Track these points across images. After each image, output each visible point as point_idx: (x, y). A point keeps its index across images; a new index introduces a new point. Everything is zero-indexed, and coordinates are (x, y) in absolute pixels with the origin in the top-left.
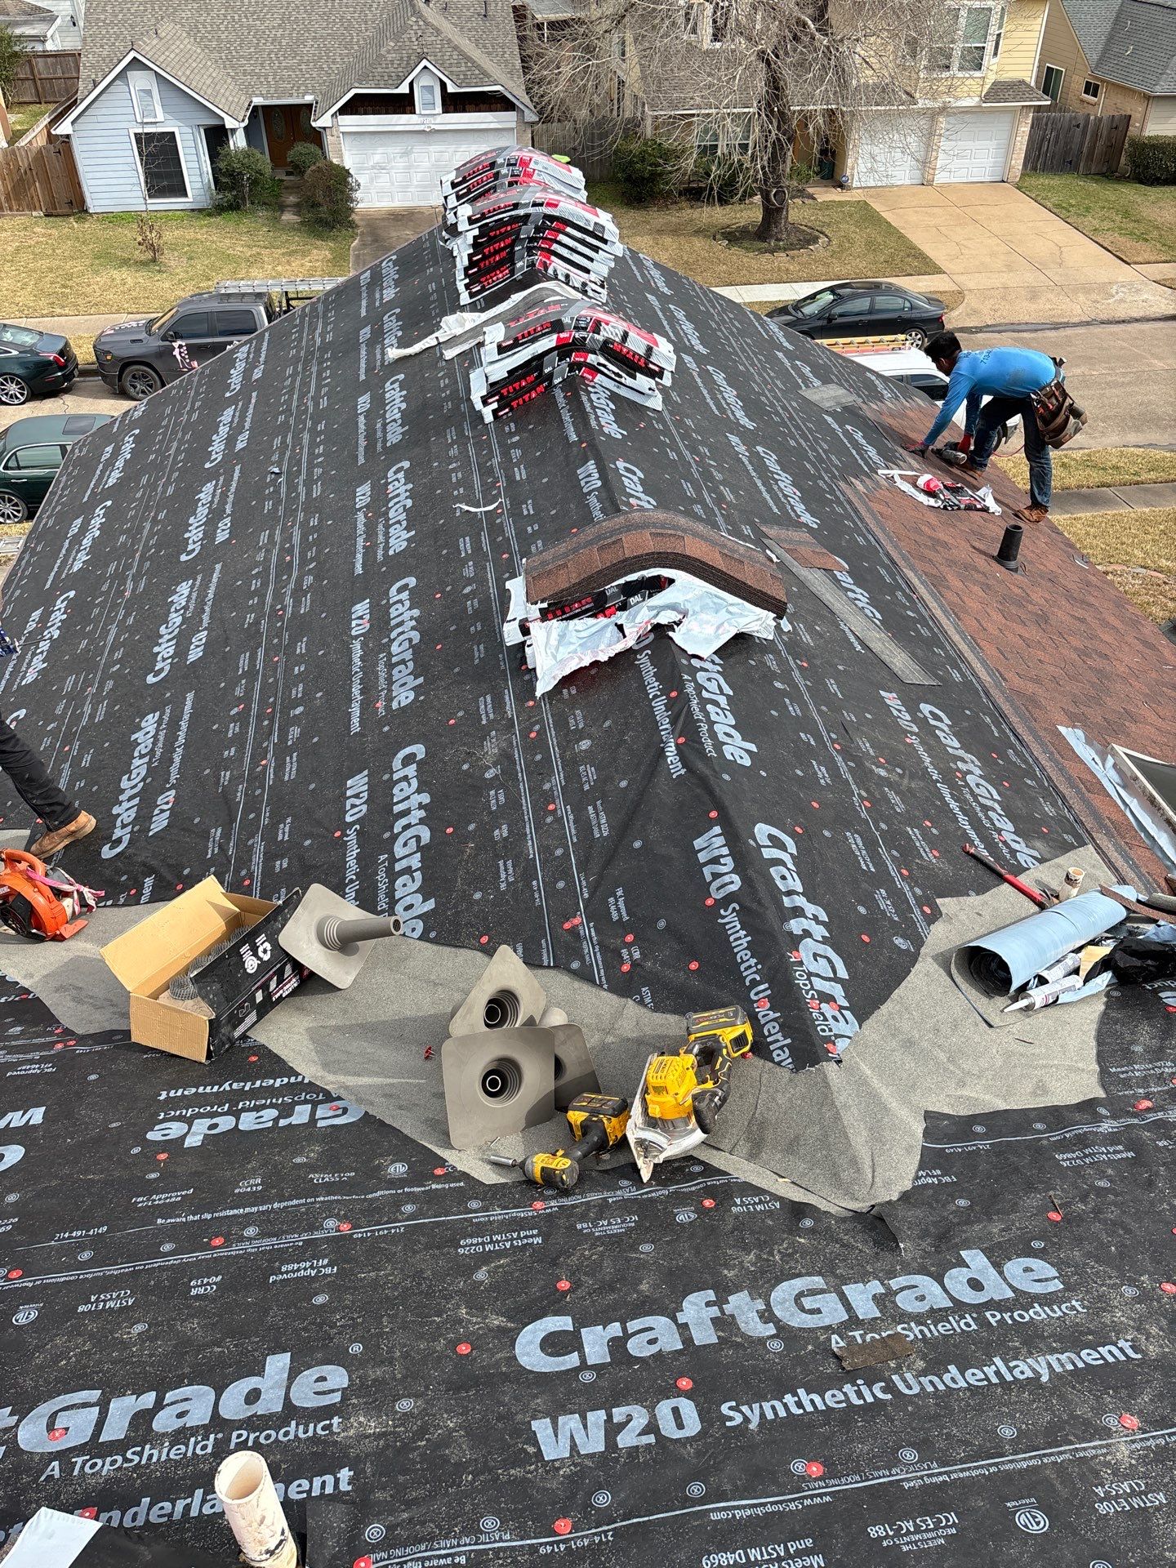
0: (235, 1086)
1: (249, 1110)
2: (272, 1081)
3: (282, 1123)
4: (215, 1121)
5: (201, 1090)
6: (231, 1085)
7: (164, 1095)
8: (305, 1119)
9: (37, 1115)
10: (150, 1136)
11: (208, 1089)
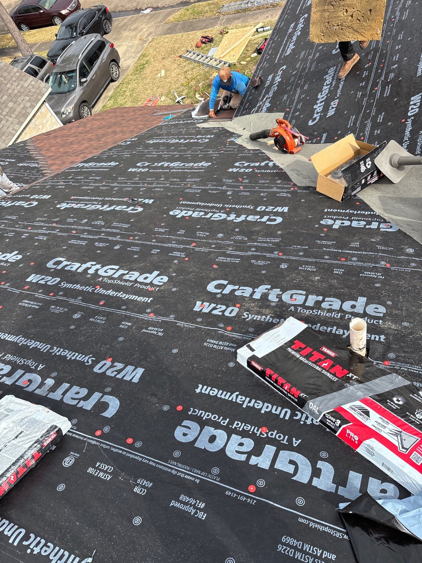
0: (351, 211)
1: (355, 220)
2: (364, 212)
3: (367, 227)
4: (343, 222)
5: (339, 211)
6: (349, 211)
7: (326, 210)
8: (376, 227)
9: (286, 209)
10: (321, 222)
11: (341, 211)
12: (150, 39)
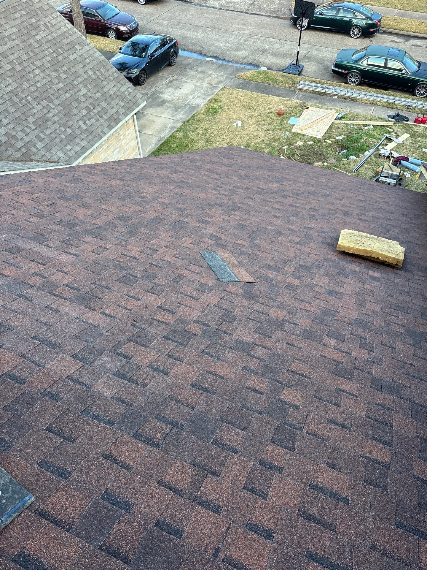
12: (221, 86)
